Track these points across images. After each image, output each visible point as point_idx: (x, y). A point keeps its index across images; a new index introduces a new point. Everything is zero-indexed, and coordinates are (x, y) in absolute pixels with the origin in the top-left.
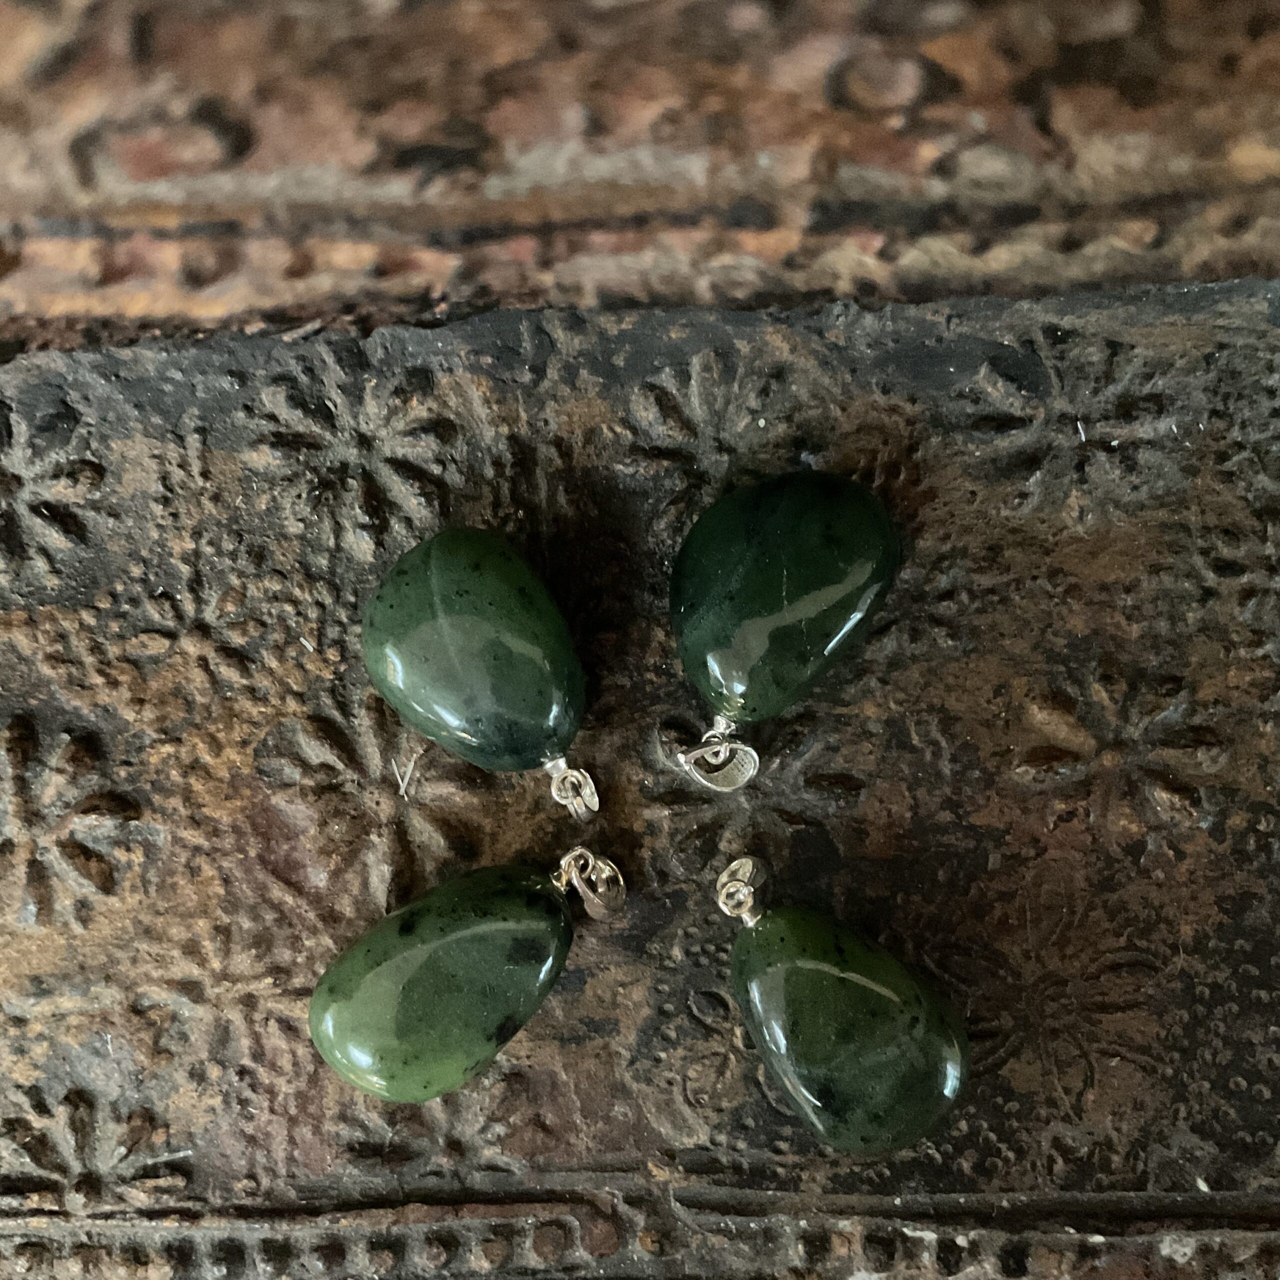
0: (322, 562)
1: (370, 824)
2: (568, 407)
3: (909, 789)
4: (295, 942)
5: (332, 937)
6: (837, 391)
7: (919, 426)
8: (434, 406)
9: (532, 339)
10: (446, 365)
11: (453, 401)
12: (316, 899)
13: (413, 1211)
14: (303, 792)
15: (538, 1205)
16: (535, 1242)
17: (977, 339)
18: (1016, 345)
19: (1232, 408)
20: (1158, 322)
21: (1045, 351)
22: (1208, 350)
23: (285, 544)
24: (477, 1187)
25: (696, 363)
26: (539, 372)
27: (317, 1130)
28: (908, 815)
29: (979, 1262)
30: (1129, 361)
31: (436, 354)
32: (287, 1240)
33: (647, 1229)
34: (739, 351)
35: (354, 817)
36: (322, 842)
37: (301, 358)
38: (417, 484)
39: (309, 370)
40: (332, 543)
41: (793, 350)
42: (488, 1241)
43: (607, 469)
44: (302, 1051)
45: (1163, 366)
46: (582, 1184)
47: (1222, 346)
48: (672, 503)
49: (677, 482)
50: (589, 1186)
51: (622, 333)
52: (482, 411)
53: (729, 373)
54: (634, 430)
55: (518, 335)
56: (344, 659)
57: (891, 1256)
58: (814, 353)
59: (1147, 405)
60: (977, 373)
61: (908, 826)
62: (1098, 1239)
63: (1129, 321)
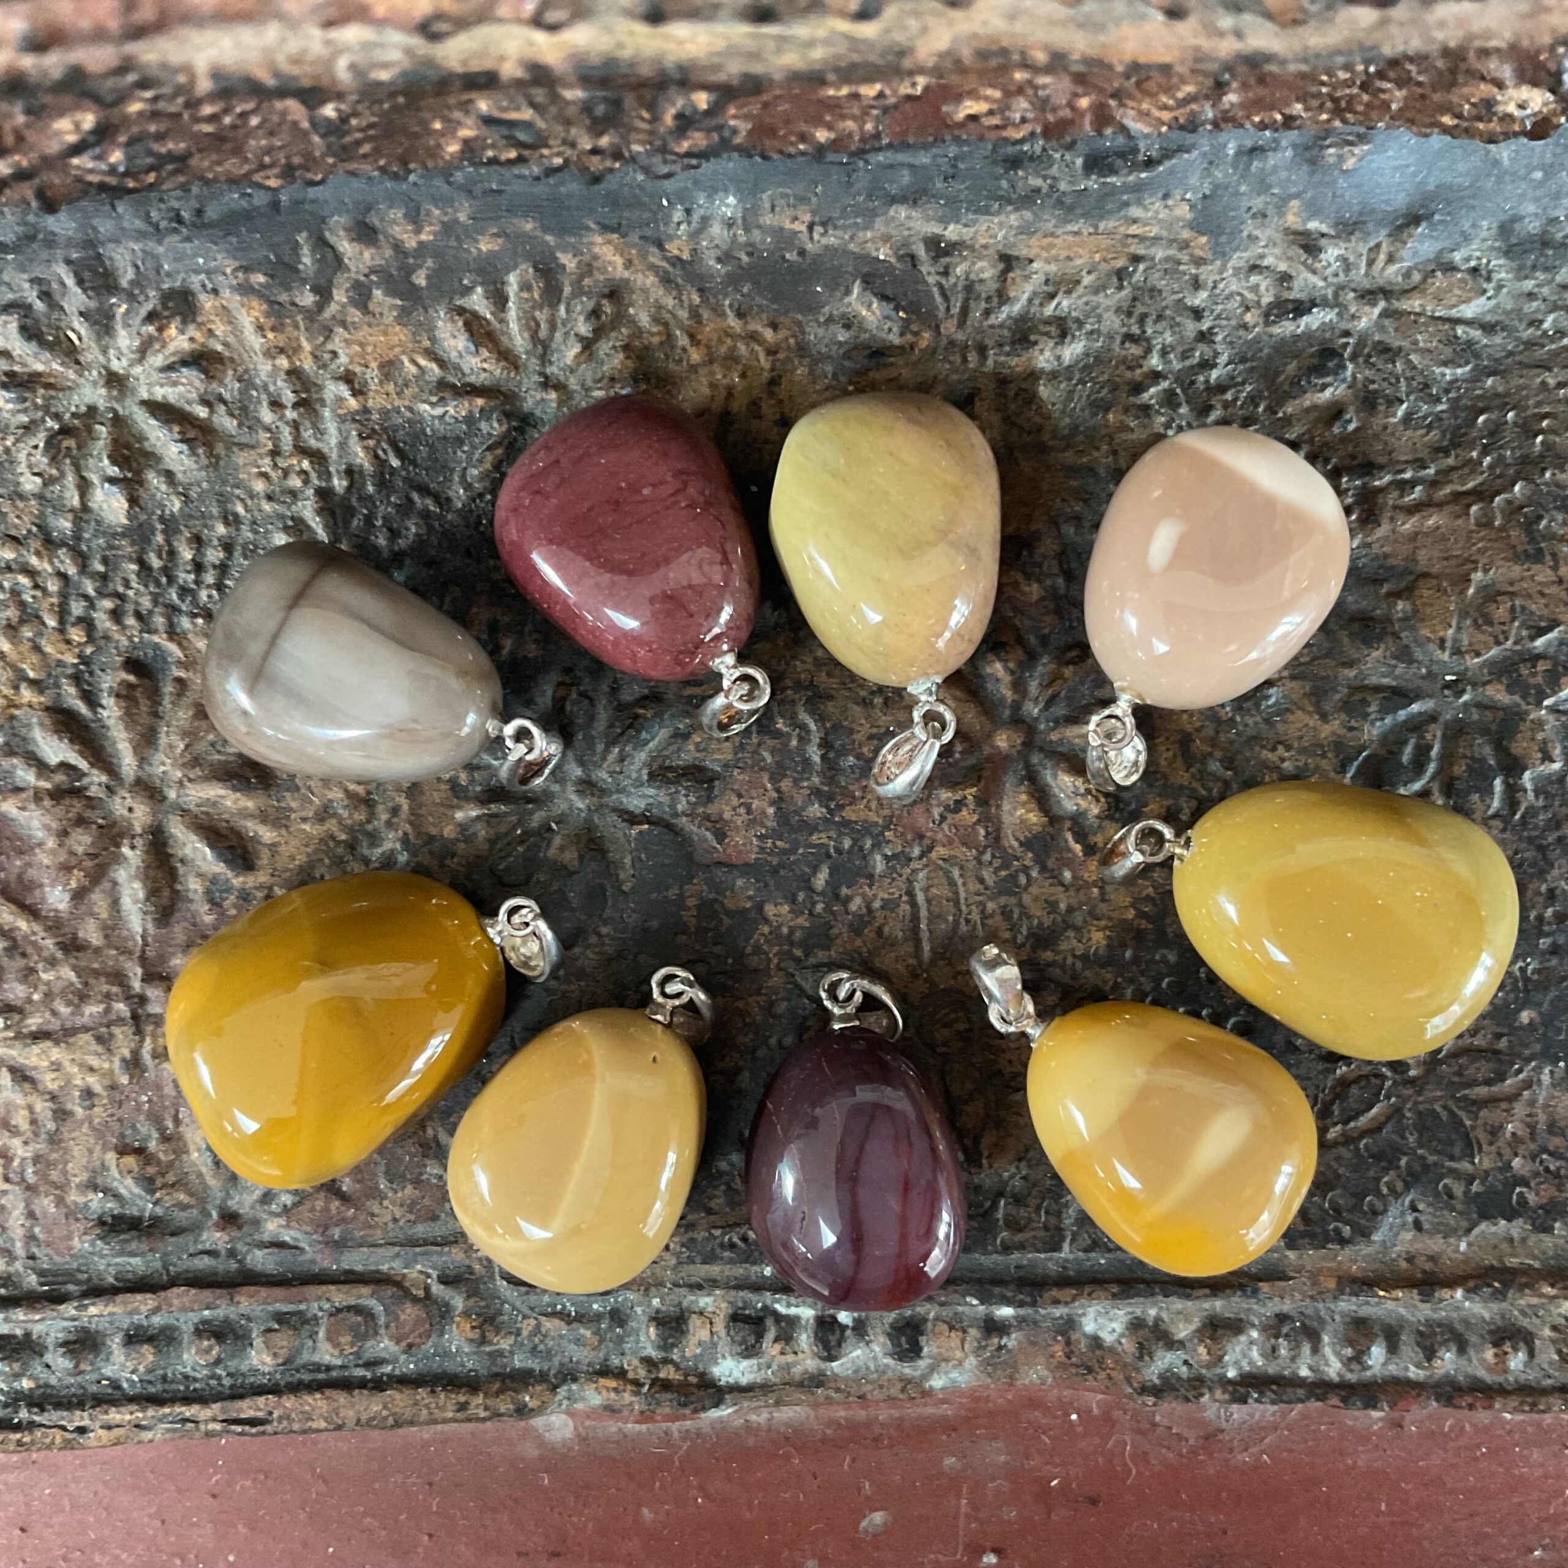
0: (64, 525)
1: (121, 835)
2: (360, 335)
3: (772, 779)
4: (28, 974)
5: (74, 968)
6: (683, 314)
7: (780, 356)
8: (198, 336)
9: (313, 251)
10: (210, 286)
11: (220, 329)
12: (55, 925)
13: (179, 1296)
14: (38, 797)
15: (332, 1288)
16: (328, 1331)
17: (846, 253)
18: (893, 260)
19: (1149, 331)
20: (1059, 232)
21: (926, 268)
22: (1120, 263)
23: (20, 504)
24: (259, 1267)
25: (513, 280)
26: (324, 293)
27: (60, 1201)
28: (771, 811)
29: (867, 1343)
30: (1027, 278)
31: (197, 272)
32: (28, 1335)
33: (466, 1314)
34: (564, 267)
35: (101, 827)
36: (63, 857)
37: (35, 281)
38: (176, 429)
39: (46, 296)
40: (76, 502)
41: (629, 264)
42: (270, 1330)
43: (409, 409)
44: (42, 1107)
45: (1067, 283)
46: (388, 1262)
47: (1136, 259)
48: (489, 448)
49: (496, 425)
50: (397, 1264)
51: (421, 244)
52: (255, 342)
53: (552, 294)
54: (442, 363)
55: (296, 246)
56: (91, 638)
57: (760, 1336)
58: (653, 268)
59: (1047, 329)
60: (848, 292)
61: (771, 824)
62: (1006, 1312)
63: (1025, 230)
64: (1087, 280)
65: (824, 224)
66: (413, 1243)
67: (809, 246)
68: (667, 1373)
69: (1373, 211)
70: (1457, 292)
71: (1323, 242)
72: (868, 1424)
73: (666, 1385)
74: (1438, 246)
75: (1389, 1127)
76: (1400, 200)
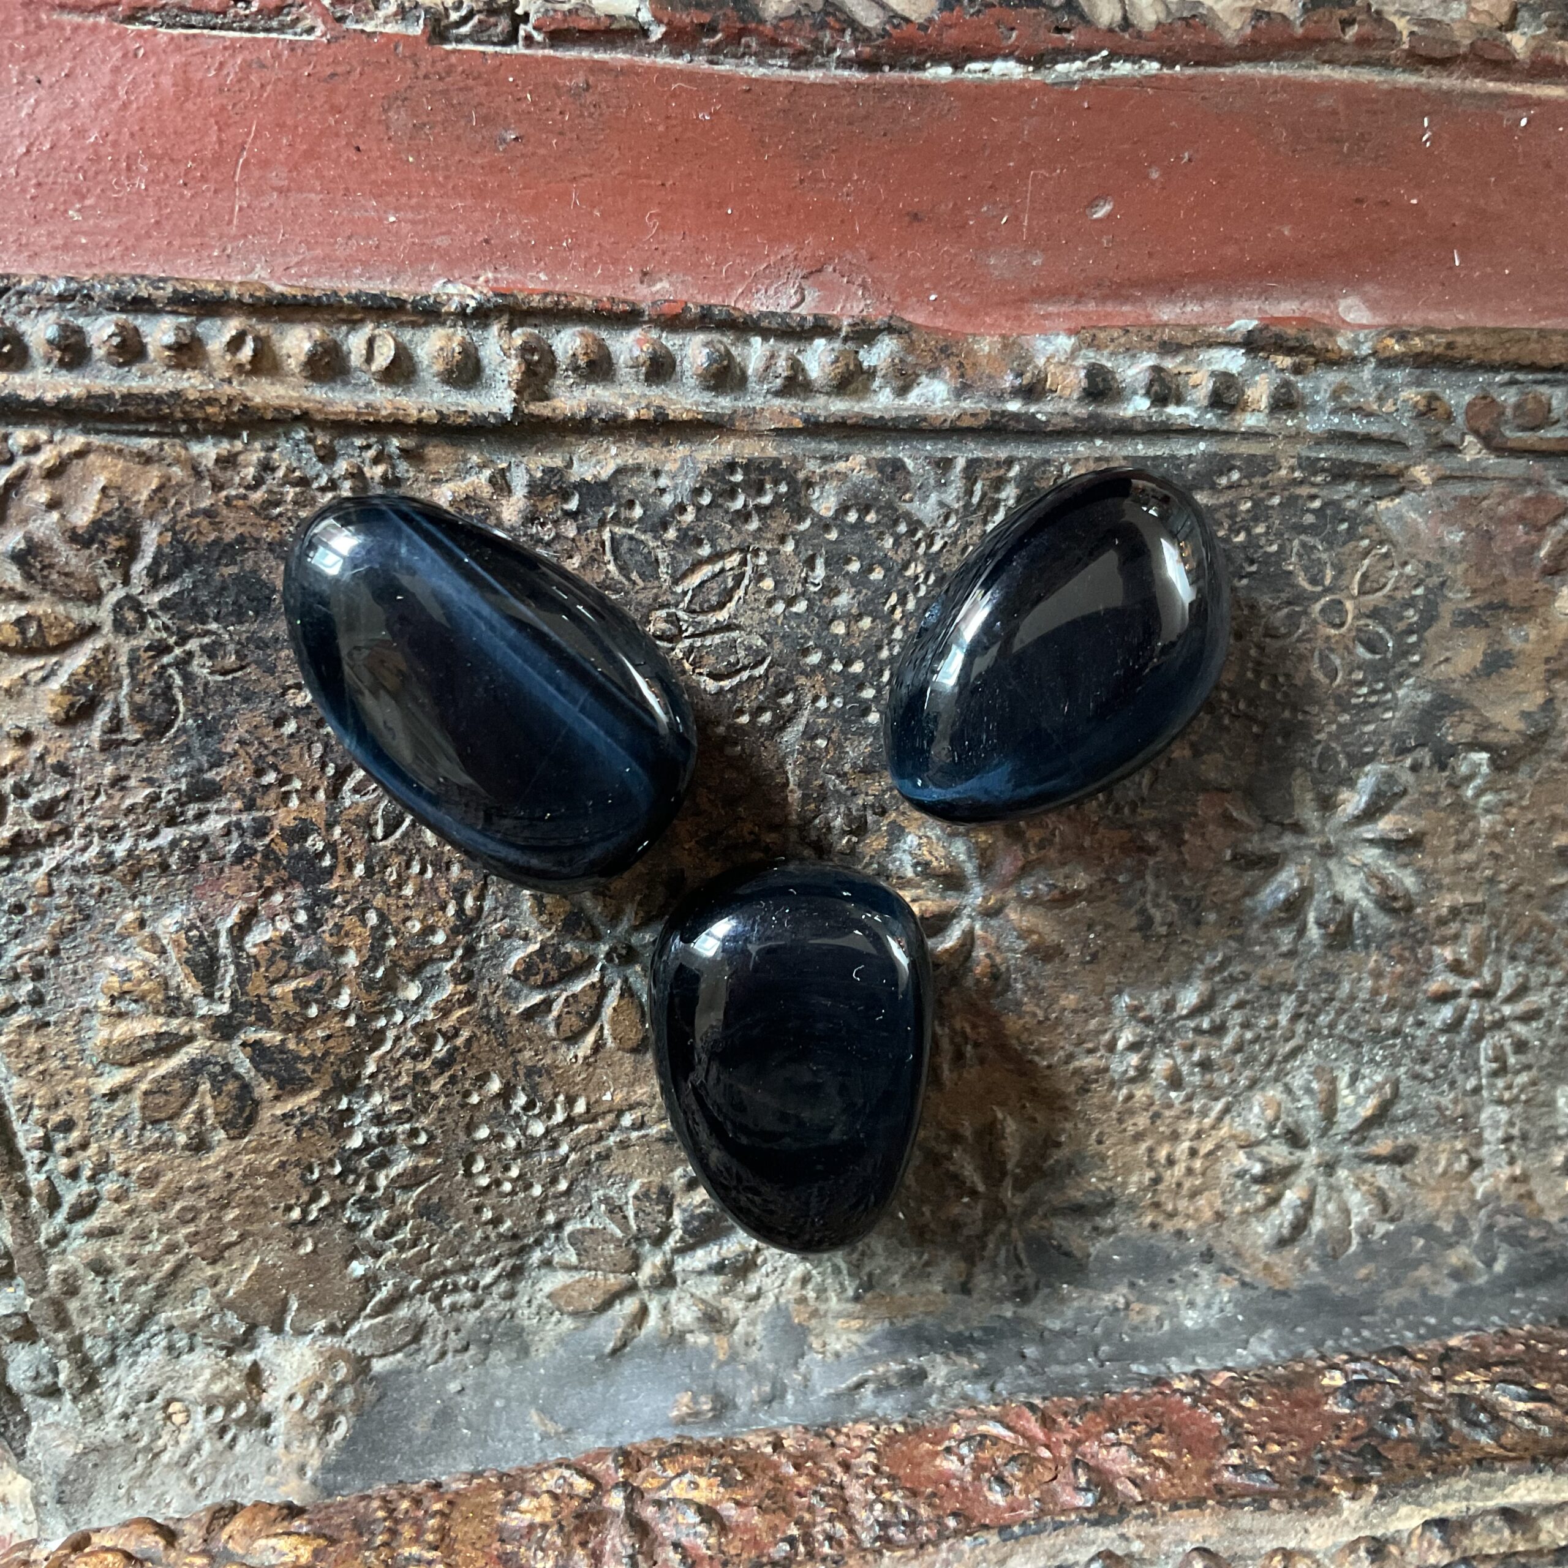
3: (1184, 861)
17: (1094, 1288)
18: (1057, 1284)
20: (921, 1317)
28: (1186, 836)
30: (947, 1277)
45: (913, 1275)
46: (1493, 464)
50: (1486, 462)
51: (1417, 1269)
57: (1214, 390)
61: (1186, 825)
62: (1014, 406)
63: (950, 1316)
64: (896, 1278)
65: (1117, 1310)
66: (1472, 478)
67: (1125, 1291)
68: (1284, 361)
69: (653, 1356)
70: (575, 1294)
71: (695, 1326)
72: (1104, 299)
73: (1289, 351)
74: (589, 1332)
75: (685, 567)
76: (627, 1369)
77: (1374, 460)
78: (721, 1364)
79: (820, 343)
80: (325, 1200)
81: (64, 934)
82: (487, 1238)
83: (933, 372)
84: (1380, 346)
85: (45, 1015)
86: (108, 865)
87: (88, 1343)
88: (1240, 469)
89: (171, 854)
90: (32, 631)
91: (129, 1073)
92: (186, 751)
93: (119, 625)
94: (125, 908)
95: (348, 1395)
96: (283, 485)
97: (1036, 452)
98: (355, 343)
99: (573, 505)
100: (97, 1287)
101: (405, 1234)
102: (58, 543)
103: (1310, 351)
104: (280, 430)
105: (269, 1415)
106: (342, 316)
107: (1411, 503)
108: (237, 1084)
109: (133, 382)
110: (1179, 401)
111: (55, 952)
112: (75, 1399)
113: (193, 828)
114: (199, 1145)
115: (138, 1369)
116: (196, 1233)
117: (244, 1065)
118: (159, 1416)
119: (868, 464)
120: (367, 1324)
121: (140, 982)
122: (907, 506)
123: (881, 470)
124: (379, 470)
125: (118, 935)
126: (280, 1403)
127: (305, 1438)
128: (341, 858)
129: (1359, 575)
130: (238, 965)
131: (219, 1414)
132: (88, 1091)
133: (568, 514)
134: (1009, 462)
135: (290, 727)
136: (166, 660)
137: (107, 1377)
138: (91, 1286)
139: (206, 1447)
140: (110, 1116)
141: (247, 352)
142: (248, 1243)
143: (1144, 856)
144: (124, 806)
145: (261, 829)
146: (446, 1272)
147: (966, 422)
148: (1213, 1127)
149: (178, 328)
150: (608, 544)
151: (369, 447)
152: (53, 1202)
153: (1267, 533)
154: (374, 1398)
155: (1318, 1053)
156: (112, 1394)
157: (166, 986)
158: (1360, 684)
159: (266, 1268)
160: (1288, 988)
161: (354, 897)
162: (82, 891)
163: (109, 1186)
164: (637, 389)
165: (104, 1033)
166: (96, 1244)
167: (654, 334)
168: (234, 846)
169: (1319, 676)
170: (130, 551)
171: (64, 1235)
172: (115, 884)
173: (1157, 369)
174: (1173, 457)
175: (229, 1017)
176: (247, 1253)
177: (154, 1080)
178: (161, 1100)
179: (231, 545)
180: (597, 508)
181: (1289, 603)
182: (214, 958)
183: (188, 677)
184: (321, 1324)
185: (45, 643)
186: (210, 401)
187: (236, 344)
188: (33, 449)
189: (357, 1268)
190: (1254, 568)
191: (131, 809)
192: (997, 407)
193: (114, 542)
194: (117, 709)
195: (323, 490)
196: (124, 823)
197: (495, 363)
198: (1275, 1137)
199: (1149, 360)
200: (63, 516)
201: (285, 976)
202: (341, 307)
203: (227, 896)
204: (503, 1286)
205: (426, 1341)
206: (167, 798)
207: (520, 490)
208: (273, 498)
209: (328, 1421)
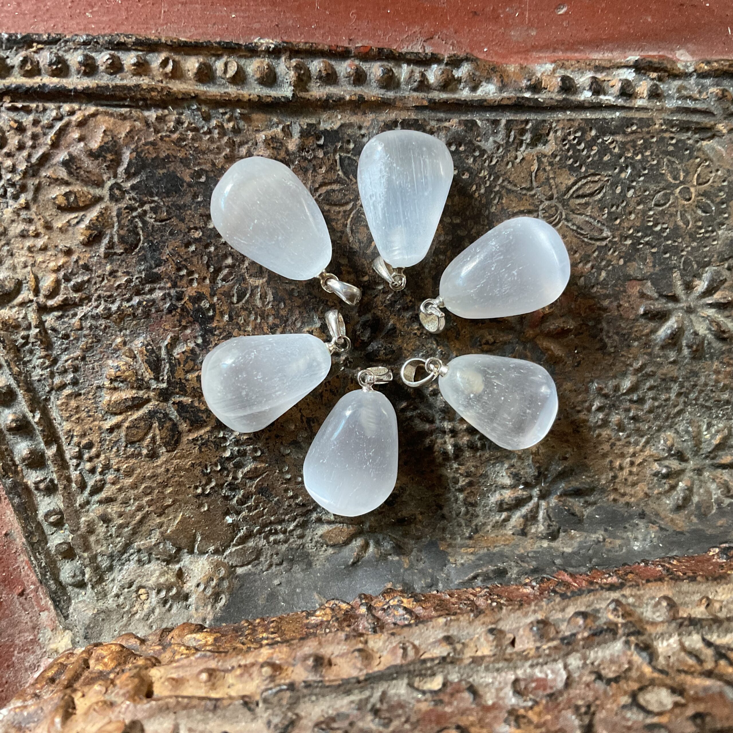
3: (621, 315)
17: (587, 532)
18: (569, 530)
19: (463, 508)
20: (503, 547)
22: (476, 536)
30: (514, 527)
34: (695, 517)
41: (672, 519)
45: (497, 526)
47: (470, 538)
57: (622, 88)
58: (662, 519)
59: (507, 507)
61: (621, 297)
62: (527, 95)
63: (517, 546)
64: (489, 527)
65: (599, 542)
67: (603, 533)
68: (654, 75)
69: (372, 566)
70: (333, 535)
71: (392, 552)
73: (655, 70)
74: (341, 555)
76: (360, 573)
77: (699, 121)
78: (406, 570)
79: (435, 66)
80: (213, 484)
81: (88, 349)
82: (290, 506)
83: (488, 80)
84: (698, 68)
85: (79, 390)
86: (108, 315)
87: (99, 559)
88: (637, 124)
89: (138, 309)
90: (72, 199)
91: (119, 418)
92: (144, 259)
93: (113, 198)
94: (117, 336)
95: (226, 584)
96: (187, 131)
97: (540, 117)
98: (219, 65)
99: (321, 142)
100: (104, 529)
101: (251, 503)
102: (83, 157)
103: (665, 70)
104: (185, 105)
105: (188, 594)
106: (213, 52)
107: (718, 142)
108: (171, 423)
109: (118, 81)
110: (605, 94)
111: (83, 359)
112: (93, 588)
113: (148, 296)
114: (153, 455)
115: (124, 572)
116: (152, 500)
117: (174, 414)
118: (134, 595)
119: (460, 122)
120: (234, 549)
121: (124, 372)
122: (479, 143)
123: (466, 125)
124: (231, 125)
125: (114, 349)
126: (193, 588)
127: (206, 605)
128: (217, 311)
129: (696, 175)
130: (170, 363)
131: (163, 594)
132: (100, 428)
133: (320, 146)
134: (527, 122)
135: (193, 248)
136: (135, 214)
137: (109, 577)
138: (101, 529)
139: (157, 611)
140: (110, 441)
141: (170, 67)
142: (176, 506)
143: (602, 312)
144: (116, 285)
145: (179, 297)
146: (271, 523)
147: (505, 102)
148: (641, 451)
149: (138, 56)
150: (338, 161)
151: (226, 113)
152: (83, 486)
153: (651, 155)
154: (238, 586)
155: (690, 413)
156: (111, 586)
157: (137, 374)
158: (700, 228)
159: (185, 518)
160: (674, 380)
161: (224, 331)
162: (97, 327)
163: (110, 477)
164: (349, 88)
165: (108, 398)
166: (104, 507)
167: (357, 62)
168: (168, 305)
169: (681, 223)
170: (118, 162)
171: (88, 503)
172: (112, 324)
173: (594, 78)
174: (604, 119)
175: (167, 389)
176: (176, 512)
177: (132, 421)
178: (134, 431)
179: (163, 159)
180: (333, 143)
181: (664, 189)
182: (159, 360)
183: (144, 223)
184: (212, 548)
185: (78, 205)
186: (153, 89)
187: (164, 64)
188: (72, 113)
189: (229, 520)
190: (646, 172)
191: (119, 286)
192: (520, 95)
193: (109, 157)
194: (112, 238)
195: (205, 133)
196: (115, 294)
197: (283, 74)
198: (672, 455)
199: (589, 75)
200: (86, 144)
201: (192, 369)
202: (213, 48)
203: (164, 330)
204: (299, 532)
205: (262, 559)
206: (136, 281)
207: (296, 135)
208: (182, 137)
209: (216, 597)
